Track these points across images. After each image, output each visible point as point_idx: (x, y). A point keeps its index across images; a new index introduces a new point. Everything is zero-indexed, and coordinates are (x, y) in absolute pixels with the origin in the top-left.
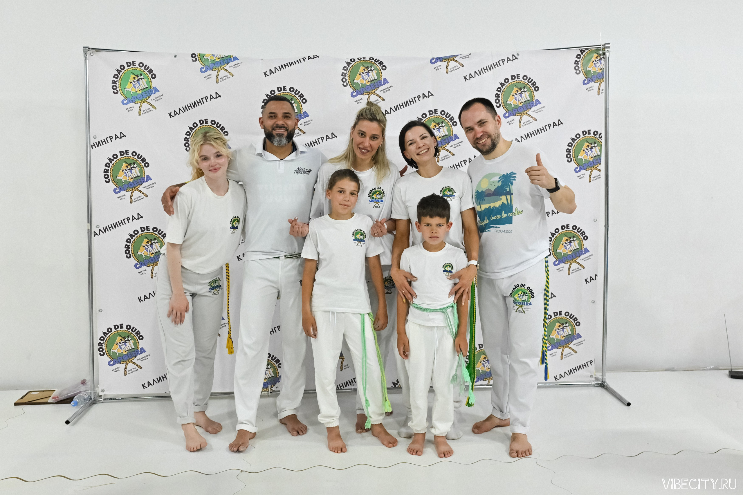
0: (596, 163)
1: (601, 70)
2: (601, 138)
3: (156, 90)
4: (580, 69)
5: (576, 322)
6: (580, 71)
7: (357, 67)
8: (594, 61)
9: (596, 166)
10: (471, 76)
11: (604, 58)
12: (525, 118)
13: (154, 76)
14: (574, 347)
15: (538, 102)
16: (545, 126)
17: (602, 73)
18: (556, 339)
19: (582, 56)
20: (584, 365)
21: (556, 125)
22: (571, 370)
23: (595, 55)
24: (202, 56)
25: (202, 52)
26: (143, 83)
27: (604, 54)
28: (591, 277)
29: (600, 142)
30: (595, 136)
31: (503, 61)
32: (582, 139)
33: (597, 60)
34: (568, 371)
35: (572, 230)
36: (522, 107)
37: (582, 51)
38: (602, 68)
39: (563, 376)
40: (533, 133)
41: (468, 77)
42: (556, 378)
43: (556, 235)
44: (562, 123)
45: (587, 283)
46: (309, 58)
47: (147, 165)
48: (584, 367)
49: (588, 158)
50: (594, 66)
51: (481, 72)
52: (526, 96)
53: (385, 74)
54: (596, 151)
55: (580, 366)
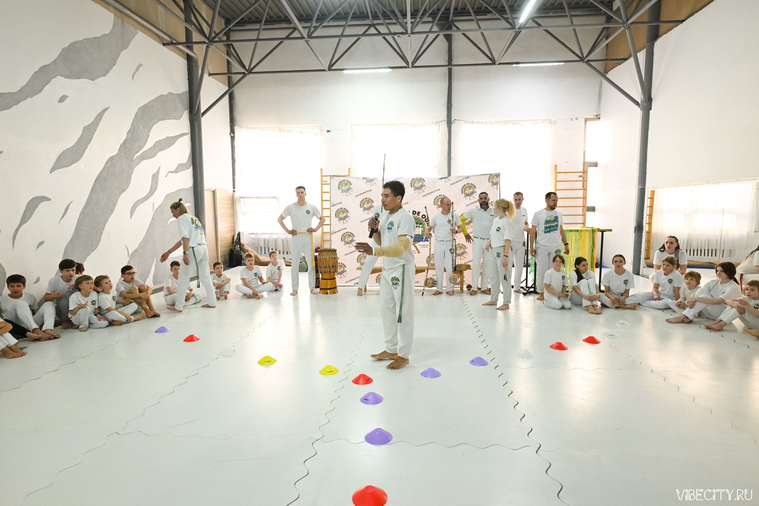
3: (352, 189)
4: (490, 181)
7: (415, 181)
10: (453, 184)
12: (471, 197)
13: (351, 184)
15: (476, 192)
19: (491, 177)
23: (495, 176)
24: (366, 178)
25: (366, 177)
26: (348, 186)
27: (498, 176)
31: (464, 179)
33: (496, 178)
36: (471, 194)
37: (491, 175)
38: (498, 181)
41: (452, 184)
46: (400, 178)
47: (348, 212)
50: (495, 180)
51: (456, 182)
52: (472, 190)
53: (424, 183)
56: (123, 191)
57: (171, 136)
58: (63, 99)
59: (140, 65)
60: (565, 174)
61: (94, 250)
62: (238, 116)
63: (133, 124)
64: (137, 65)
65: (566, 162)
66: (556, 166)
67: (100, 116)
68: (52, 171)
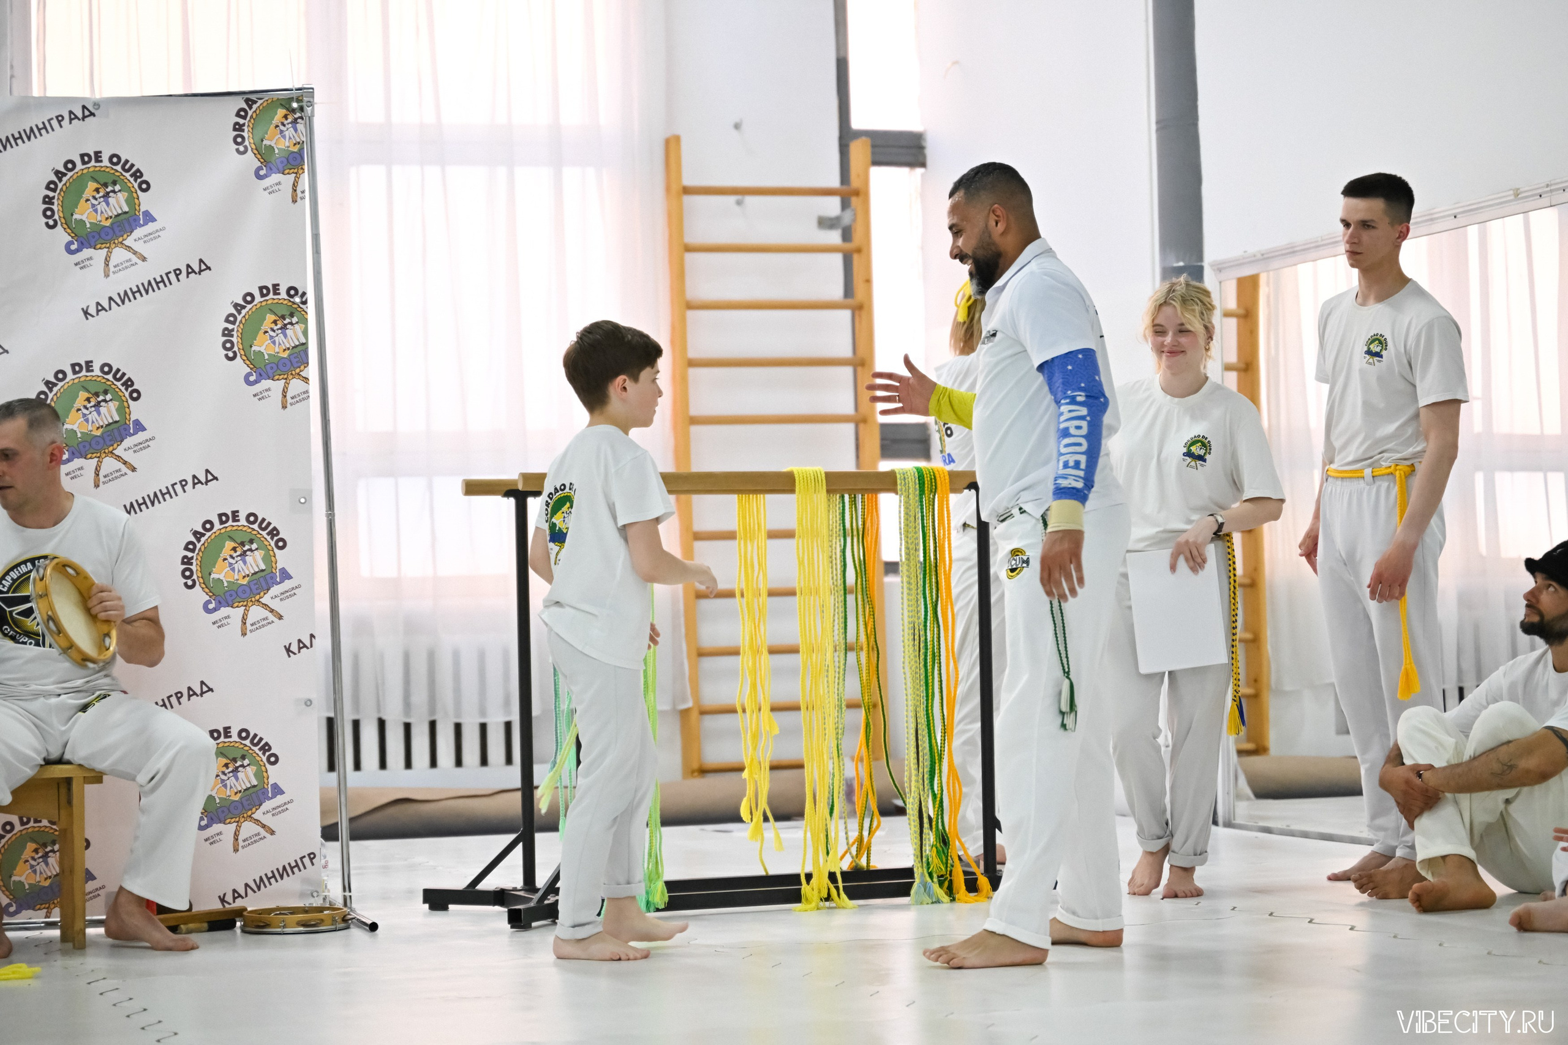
0: (297, 362)
1: (298, 146)
2: (305, 303)
4: (247, 143)
5: (267, 754)
6: (246, 147)
8: (280, 124)
9: (298, 371)
11: (301, 118)
12: (119, 255)
14: (267, 820)
15: (149, 218)
16: (167, 274)
17: (300, 153)
18: (219, 798)
19: (250, 113)
20: (293, 864)
21: (194, 271)
22: (261, 879)
23: (281, 112)
27: (301, 109)
28: (300, 641)
29: (303, 313)
30: (292, 300)
31: (60, 119)
32: (258, 306)
33: (286, 122)
34: (254, 880)
35: (246, 524)
36: (111, 227)
37: (250, 102)
38: (298, 140)
39: (243, 895)
40: (139, 291)
42: (223, 900)
43: (206, 537)
44: (209, 268)
45: (289, 656)
48: (296, 870)
49: (277, 350)
50: (280, 136)
51: (5, 144)
52: (118, 203)
54: (294, 335)
55: (284, 868)
60: (732, 199)
65: (737, 126)
66: (672, 146)
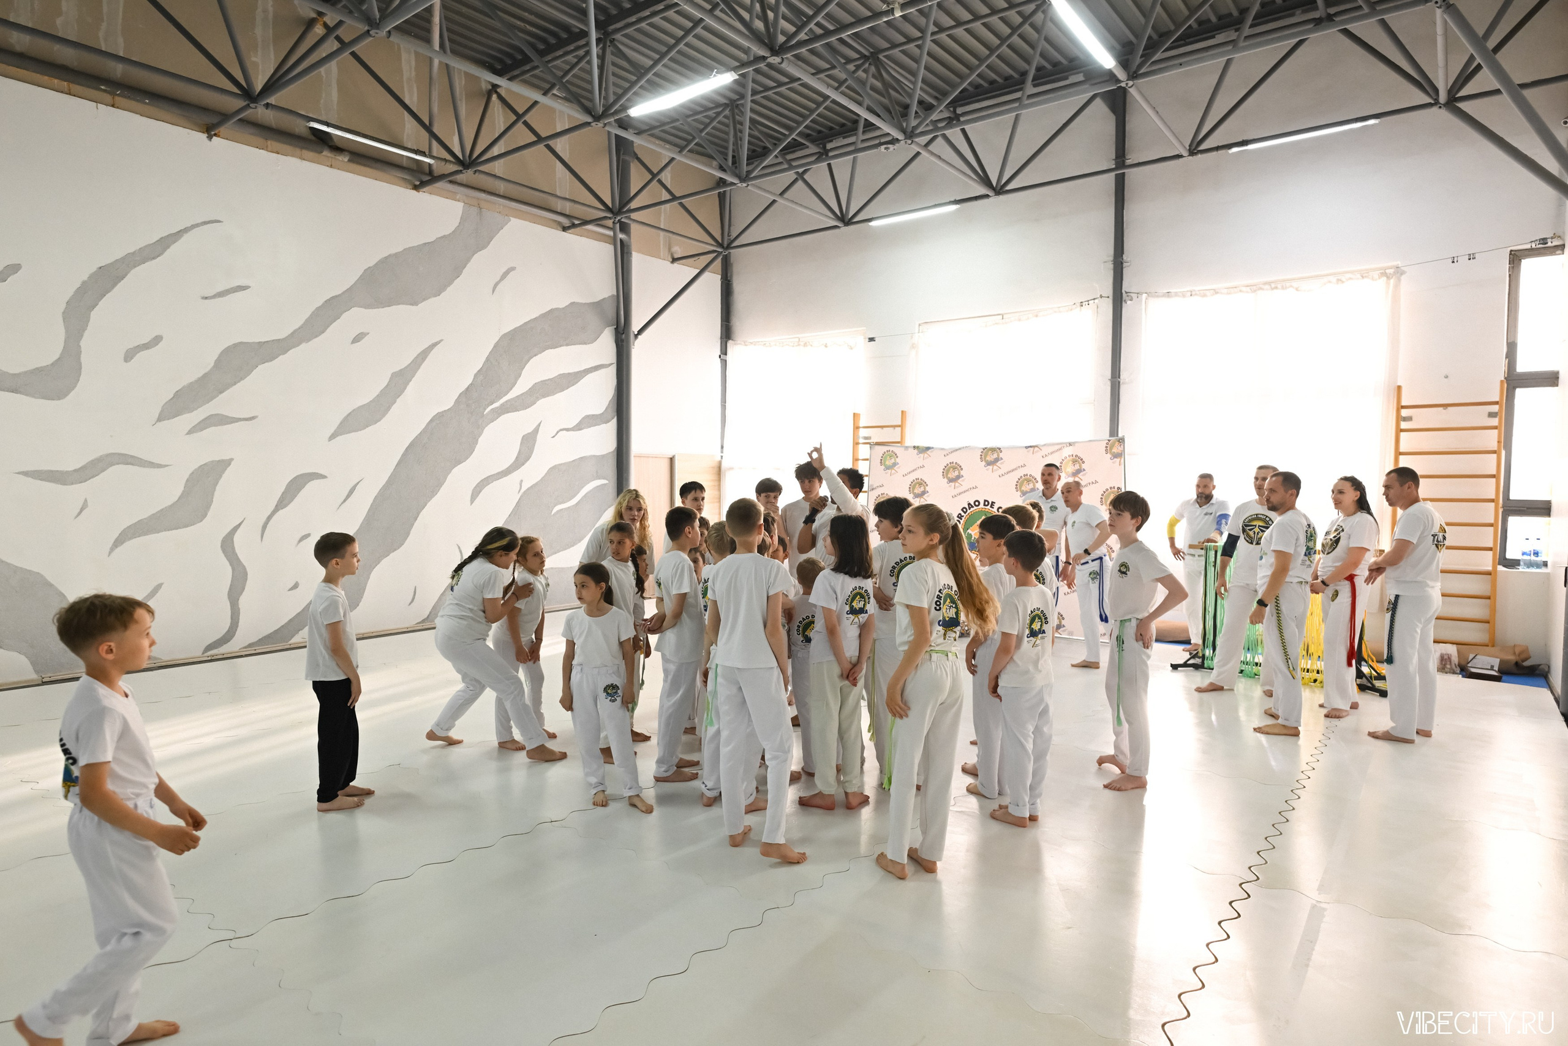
56: (459, 462)
57: (570, 372)
58: (357, 339)
59: (513, 269)
60: (1441, 408)
61: (395, 550)
62: (737, 323)
63: (488, 359)
64: (504, 270)
65: (1446, 377)
66: (1398, 390)
67: (424, 355)
68: (332, 437)
